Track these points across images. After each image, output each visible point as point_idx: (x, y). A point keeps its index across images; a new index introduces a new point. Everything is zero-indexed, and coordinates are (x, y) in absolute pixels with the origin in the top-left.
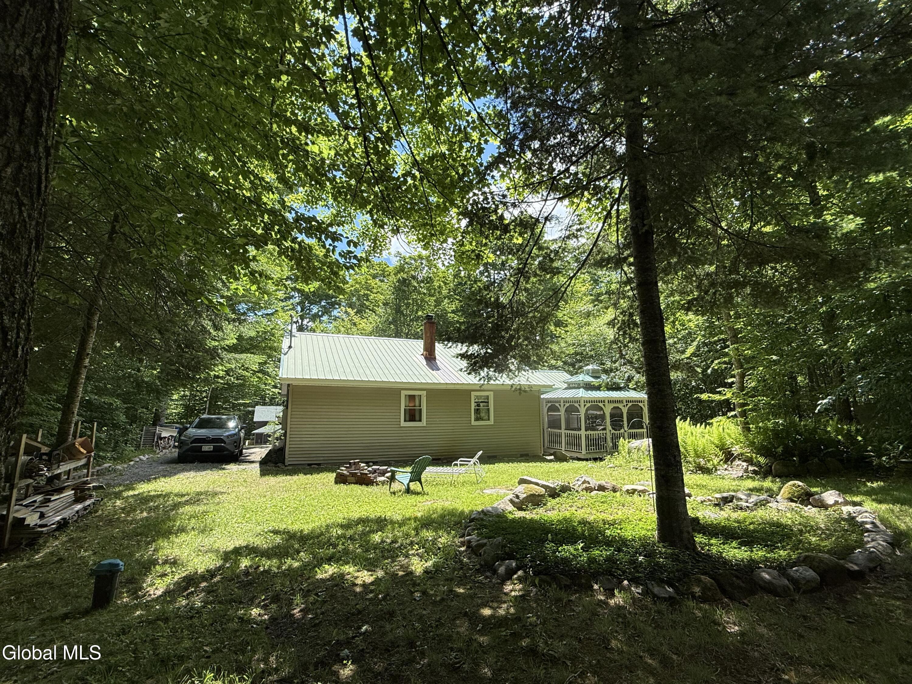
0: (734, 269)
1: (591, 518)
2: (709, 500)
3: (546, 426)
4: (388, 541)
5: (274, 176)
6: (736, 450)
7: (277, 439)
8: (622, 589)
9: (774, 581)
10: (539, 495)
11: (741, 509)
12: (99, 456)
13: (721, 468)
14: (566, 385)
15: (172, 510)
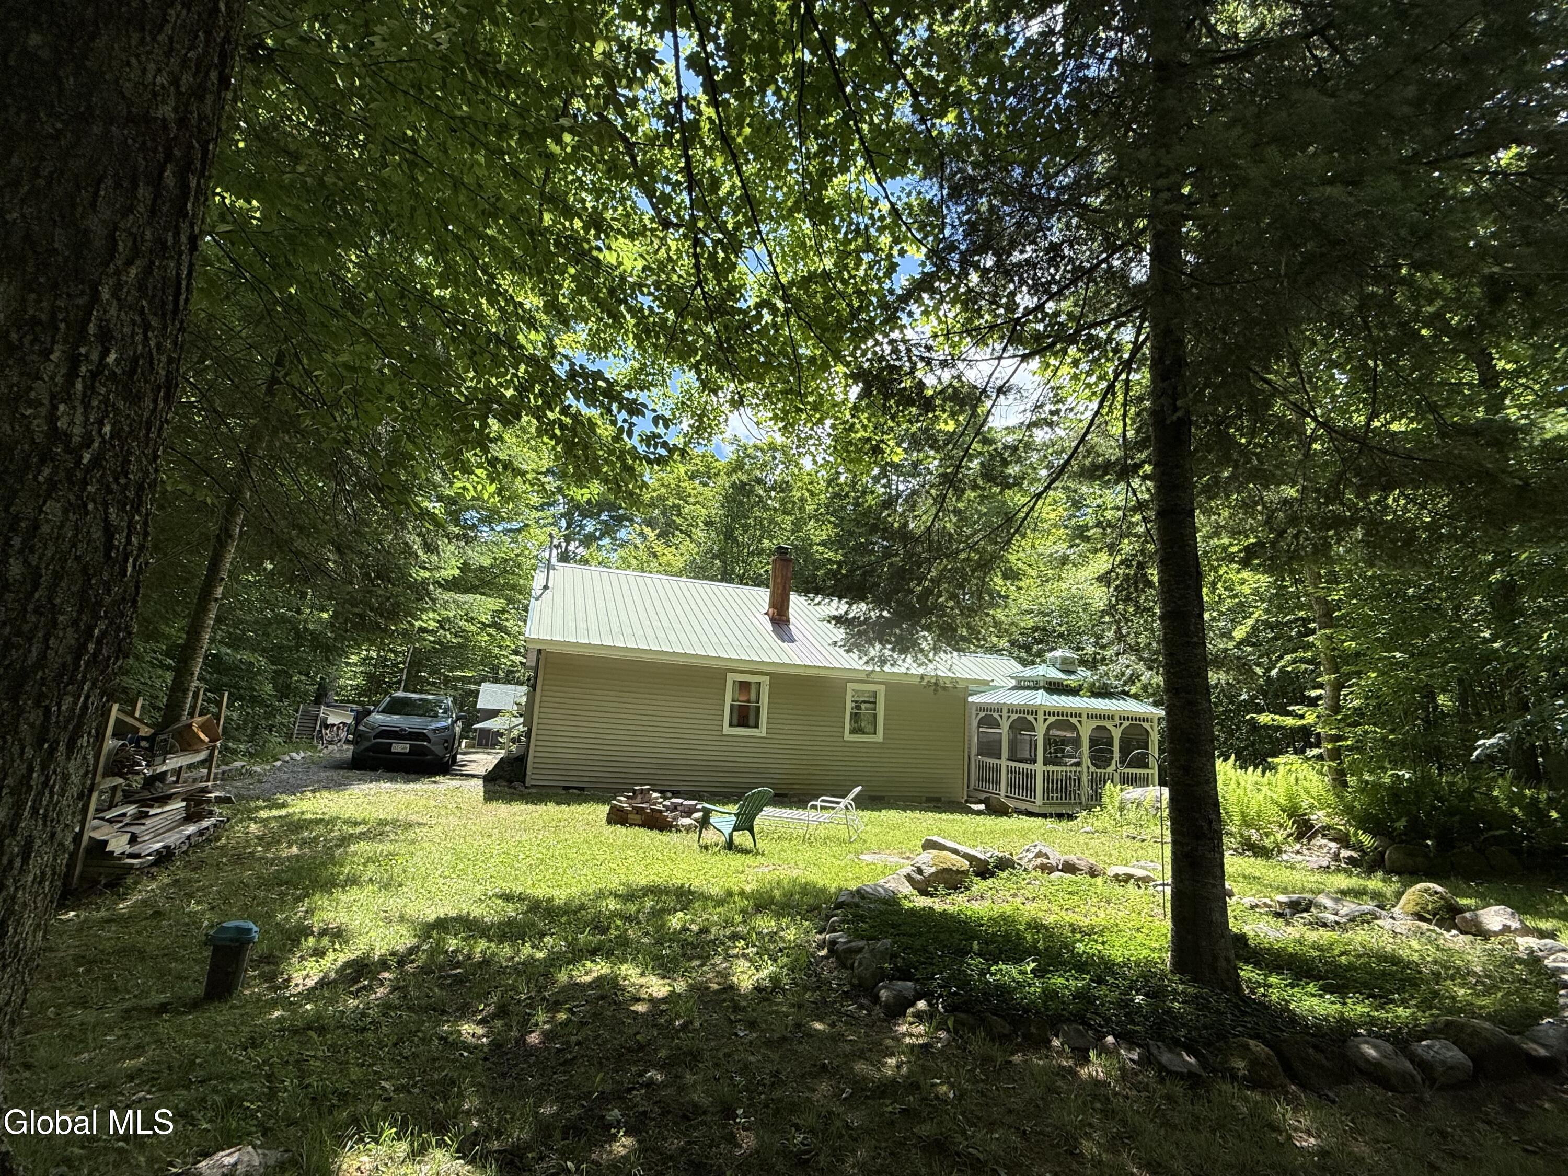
0: (1334, 495)
1: (1050, 919)
2: (1265, 905)
3: (974, 750)
4: (694, 928)
5: (539, 302)
6: (1319, 818)
7: (513, 741)
8: (1103, 1050)
9: (1385, 1062)
10: (958, 872)
11: (1325, 925)
12: (227, 749)
13: (1288, 849)
14: (1013, 683)
15: (338, 846)
